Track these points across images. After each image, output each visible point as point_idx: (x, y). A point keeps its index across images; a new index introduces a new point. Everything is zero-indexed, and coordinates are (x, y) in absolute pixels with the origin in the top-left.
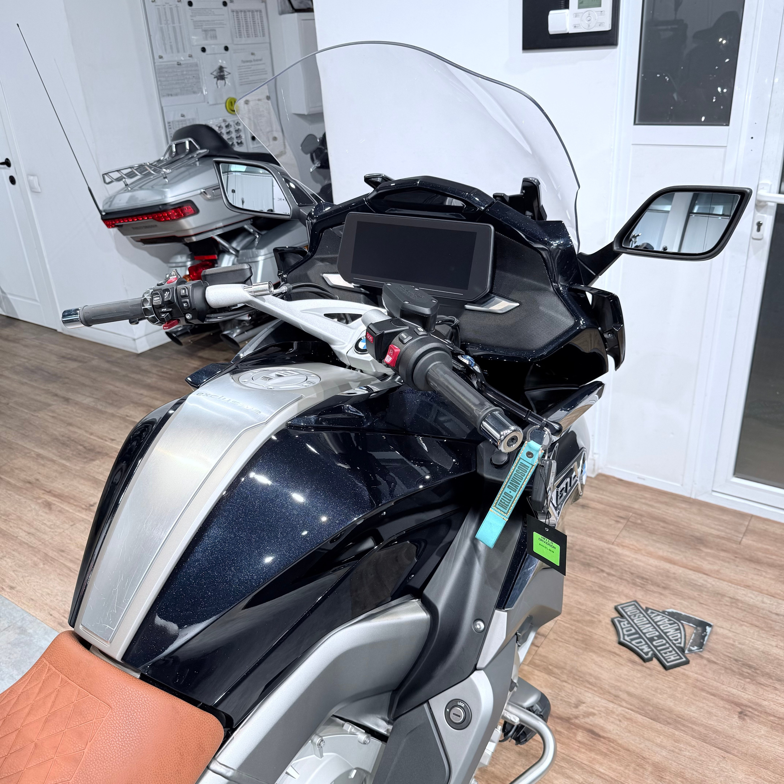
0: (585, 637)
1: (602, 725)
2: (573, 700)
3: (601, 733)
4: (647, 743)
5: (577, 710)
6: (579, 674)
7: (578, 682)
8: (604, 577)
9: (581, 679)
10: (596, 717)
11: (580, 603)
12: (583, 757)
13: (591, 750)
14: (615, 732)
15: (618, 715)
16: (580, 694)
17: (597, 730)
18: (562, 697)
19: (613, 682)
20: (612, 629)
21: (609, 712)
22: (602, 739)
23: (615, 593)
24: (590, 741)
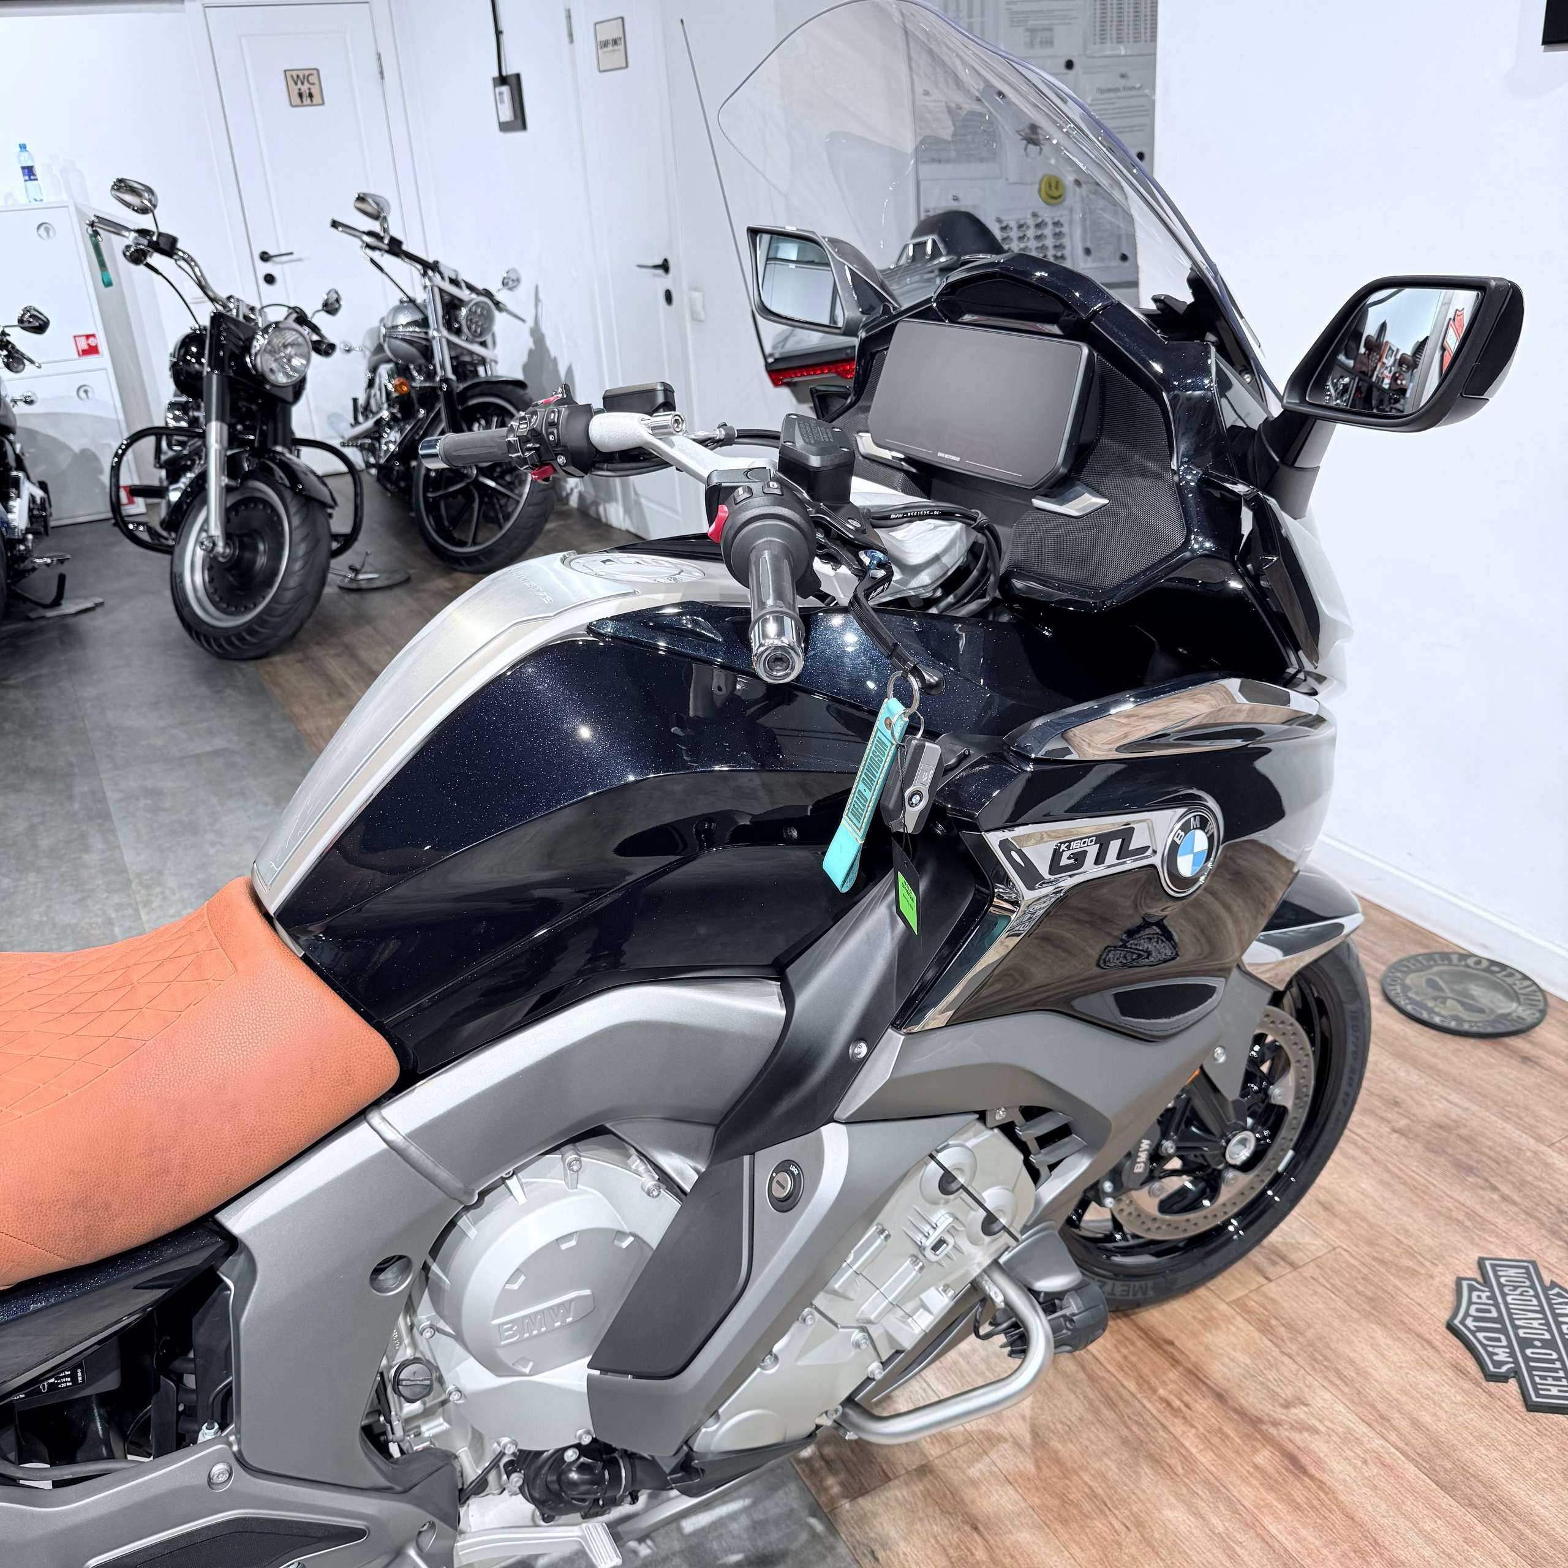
0: (1380, 1293)
1: (1322, 1455)
2: (1287, 1393)
3: (1312, 1469)
4: (1401, 1521)
5: (1284, 1411)
6: (1327, 1352)
7: (1316, 1366)
8: (1492, 1201)
9: (1326, 1363)
10: (1316, 1437)
11: (1406, 1231)
12: (1247, 1494)
13: (1271, 1488)
14: (1341, 1476)
15: (1366, 1451)
16: (1309, 1387)
17: (1305, 1460)
18: (1266, 1378)
19: (1393, 1392)
20: (1450, 1298)
21: (1349, 1438)
22: (1306, 1479)
23: (1498, 1236)
24: (1279, 1473)
